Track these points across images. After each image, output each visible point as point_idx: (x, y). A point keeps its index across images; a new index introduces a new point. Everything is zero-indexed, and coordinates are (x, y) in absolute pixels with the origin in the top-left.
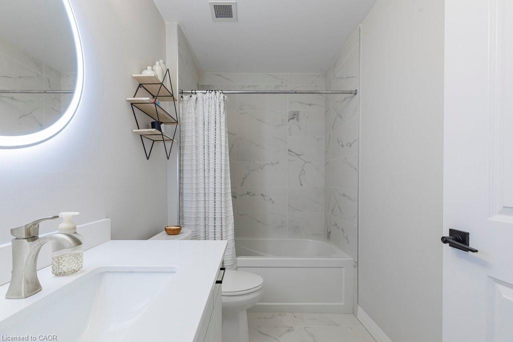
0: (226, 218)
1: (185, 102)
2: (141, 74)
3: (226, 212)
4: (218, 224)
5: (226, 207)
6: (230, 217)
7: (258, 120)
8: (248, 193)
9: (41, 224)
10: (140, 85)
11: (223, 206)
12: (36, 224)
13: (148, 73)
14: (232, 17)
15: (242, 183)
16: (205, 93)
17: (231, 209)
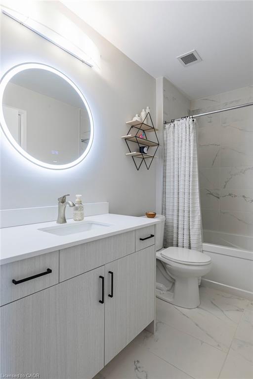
0: (194, 212)
1: (167, 129)
2: (132, 120)
3: (193, 207)
4: (186, 215)
5: (194, 203)
6: (197, 212)
7: (240, 130)
8: (230, 195)
9: (67, 197)
10: (132, 127)
11: (190, 202)
12: (64, 197)
13: (136, 118)
14: (197, 60)
15: (225, 186)
16: (179, 120)
17: (198, 205)
